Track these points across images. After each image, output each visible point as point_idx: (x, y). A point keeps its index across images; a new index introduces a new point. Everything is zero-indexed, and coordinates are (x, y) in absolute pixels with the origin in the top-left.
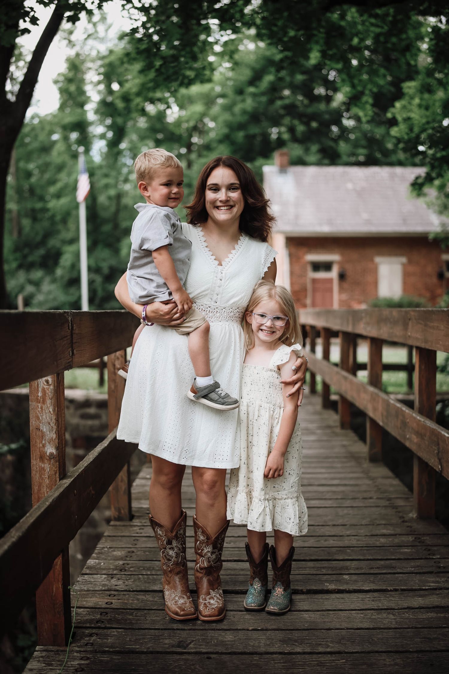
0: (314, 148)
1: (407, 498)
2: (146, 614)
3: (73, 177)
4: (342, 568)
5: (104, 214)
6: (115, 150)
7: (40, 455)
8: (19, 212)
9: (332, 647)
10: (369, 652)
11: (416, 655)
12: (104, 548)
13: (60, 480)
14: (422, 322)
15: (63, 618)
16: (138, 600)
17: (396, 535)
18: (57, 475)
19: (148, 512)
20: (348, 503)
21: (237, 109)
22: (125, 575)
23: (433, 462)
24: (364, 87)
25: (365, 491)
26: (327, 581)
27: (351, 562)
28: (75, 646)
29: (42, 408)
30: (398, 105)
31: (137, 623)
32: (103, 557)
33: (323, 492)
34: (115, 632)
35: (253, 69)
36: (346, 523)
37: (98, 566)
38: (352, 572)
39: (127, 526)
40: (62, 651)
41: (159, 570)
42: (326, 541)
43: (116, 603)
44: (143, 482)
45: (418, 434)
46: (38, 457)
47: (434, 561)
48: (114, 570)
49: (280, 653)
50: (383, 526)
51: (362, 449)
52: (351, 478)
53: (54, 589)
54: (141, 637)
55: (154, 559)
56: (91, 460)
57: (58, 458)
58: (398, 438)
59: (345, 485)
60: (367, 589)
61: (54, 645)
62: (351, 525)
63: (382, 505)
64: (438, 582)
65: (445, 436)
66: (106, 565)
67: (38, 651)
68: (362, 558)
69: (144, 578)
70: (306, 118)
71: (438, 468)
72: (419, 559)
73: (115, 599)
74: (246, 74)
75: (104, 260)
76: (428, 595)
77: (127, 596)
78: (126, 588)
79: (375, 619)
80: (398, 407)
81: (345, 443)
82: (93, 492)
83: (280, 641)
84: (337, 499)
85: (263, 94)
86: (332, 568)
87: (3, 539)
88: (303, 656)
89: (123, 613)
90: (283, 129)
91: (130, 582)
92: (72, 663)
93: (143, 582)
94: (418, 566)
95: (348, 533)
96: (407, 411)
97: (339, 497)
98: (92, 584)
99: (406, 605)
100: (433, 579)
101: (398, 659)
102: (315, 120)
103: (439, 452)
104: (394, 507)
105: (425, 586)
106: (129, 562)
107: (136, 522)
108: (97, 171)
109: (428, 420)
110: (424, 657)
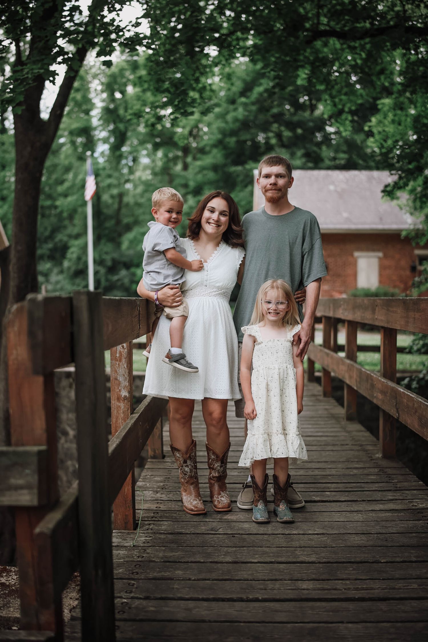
0: (300, 152)
1: (375, 445)
3: (80, 177)
4: (324, 488)
6: (118, 153)
7: (117, 397)
9: (318, 531)
10: (343, 534)
11: (376, 535)
12: (146, 475)
13: (132, 414)
14: (386, 308)
17: (365, 468)
18: (129, 411)
20: (329, 448)
21: (229, 117)
22: (166, 491)
23: (393, 412)
24: (344, 106)
25: (343, 440)
26: (314, 495)
27: (331, 484)
28: (140, 530)
30: (373, 119)
31: (180, 518)
32: (148, 480)
33: (310, 441)
34: (166, 523)
35: (244, 81)
36: (328, 461)
37: (145, 486)
38: (333, 490)
39: (161, 462)
40: (132, 533)
42: (312, 471)
43: (163, 507)
45: (383, 392)
47: (393, 483)
48: (157, 488)
50: (355, 462)
51: (341, 411)
52: (332, 432)
53: (126, 490)
54: (185, 525)
57: (129, 399)
58: (368, 397)
59: (327, 436)
60: (343, 500)
61: (125, 530)
62: (331, 462)
63: (355, 449)
64: (394, 496)
65: (400, 391)
66: (151, 485)
67: (115, 533)
68: (339, 481)
70: (291, 126)
71: (396, 416)
72: (382, 482)
73: (162, 505)
74: (238, 86)
75: (106, 253)
76: (387, 503)
77: (170, 503)
78: (168, 499)
79: (348, 516)
80: (368, 374)
81: (327, 407)
82: (148, 427)
83: (282, 528)
84: (321, 445)
85: (253, 104)
86: (318, 488)
88: (298, 535)
89: (169, 512)
90: (271, 135)
91: (171, 496)
92: (140, 539)
94: (381, 487)
95: (329, 467)
97: (323, 444)
99: (370, 509)
100: (392, 494)
101: (364, 537)
102: (301, 127)
103: (396, 405)
104: (364, 450)
105: (385, 498)
106: (167, 484)
107: (167, 459)
108: (101, 172)
109: (390, 381)
110: (381, 537)
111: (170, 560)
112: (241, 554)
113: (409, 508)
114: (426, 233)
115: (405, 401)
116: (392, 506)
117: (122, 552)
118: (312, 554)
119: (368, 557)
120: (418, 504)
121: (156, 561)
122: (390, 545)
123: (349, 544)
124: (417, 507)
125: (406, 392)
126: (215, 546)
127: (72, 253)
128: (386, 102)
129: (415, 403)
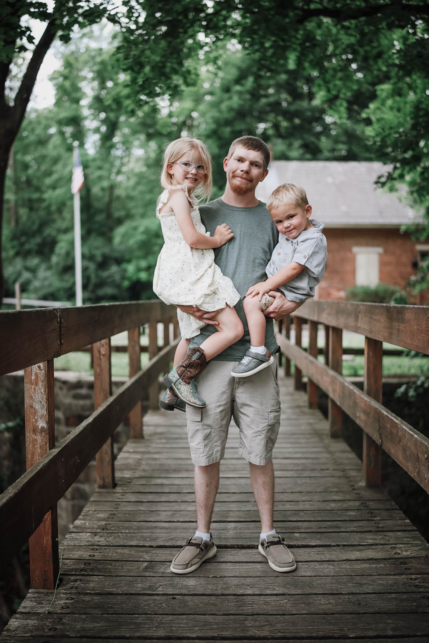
0: (297, 143)
1: (358, 469)
2: (123, 564)
3: (68, 170)
4: (294, 528)
5: (97, 205)
6: (108, 144)
7: (33, 428)
8: (16, 202)
9: (278, 590)
10: (308, 594)
11: (347, 596)
12: (89, 511)
13: (49, 450)
14: (368, 315)
15: (52, 565)
16: (117, 553)
17: (345, 500)
18: (48, 445)
19: (129, 481)
20: (306, 474)
21: (224, 106)
22: (107, 533)
23: (375, 437)
24: (339, 91)
25: (323, 464)
27: (303, 523)
28: (62, 589)
29: (34, 389)
30: (372, 106)
31: (115, 572)
32: (88, 518)
33: (285, 464)
34: (96, 578)
35: (239, 68)
36: (303, 491)
37: (84, 526)
38: (303, 531)
39: (110, 492)
40: (51, 593)
41: (136, 529)
42: (283, 505)
43: (98, 555)
44: (126, 455)
45: (366, 413)
46: (31, 430)
47: (374, 522)
48: (97, 529)
49: (234, 595)
50: (334, 493)
51: (325, 426)
53: (45, 541)
54: (118, 582)
55: (133, 520)
56: (77, 433)
57: (48, 431)
59: (306, 458)
60: (314, 544)
61: (44, 589)
62: (307, 492)
63: (336, 475)
64: (375, 539)
65: (384, 414)
66: (91, 525)
67: (31, 593)
68: (312, 519)
69: (123, 536)
70: (288, 115)
71: (379, 442)
72: (362, 520)
73: (97, 553)
74: (233, 73)
76: (365, 550)
77: (108, 550)
78: (107, 544)
79: (317, 569)
80: (351, 390)
81: (311, 421)
82: (78, 461)
84: (297, 470)
85: (248, 92)
86: (285, 528)
87: (2, 495)
88: (252, 597)
89: (103, 563)
90: (268, 125)
91: (111, 539)
92: (59, 602)
93: (122, 538)
94: (360, 527)
95: (304, 499)
96: (357, 393)
97: (300, 468)
98: (77, 540)
99: (345, 558)
100: (371, 537)
101: (332, 600)
102: (298, 117)
103: (379, 428)
104: (347, 477)
105: (363, 542)
106: (111, 522)
107: (118, 489)
108: (91, 164)
109: (373, 400)
110: (353, 598)
111: (88, 634)
112: (178, 626)
113: (391, 556)
114: (426, 227)
115: (389, 426)
116: (370, 554)
117: (32, 622)
118: (266, 625)
119: (333, 630)
120: (402, 551)
121: (71, 635)
122: (363, 611)
123: (313, 610)
124: (400, 556)
125: (389, 416)
126: (149, 612)
127: (61, 248)
128: (385, 88)
129: (399, 431)
